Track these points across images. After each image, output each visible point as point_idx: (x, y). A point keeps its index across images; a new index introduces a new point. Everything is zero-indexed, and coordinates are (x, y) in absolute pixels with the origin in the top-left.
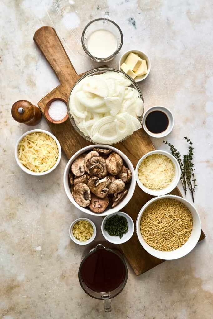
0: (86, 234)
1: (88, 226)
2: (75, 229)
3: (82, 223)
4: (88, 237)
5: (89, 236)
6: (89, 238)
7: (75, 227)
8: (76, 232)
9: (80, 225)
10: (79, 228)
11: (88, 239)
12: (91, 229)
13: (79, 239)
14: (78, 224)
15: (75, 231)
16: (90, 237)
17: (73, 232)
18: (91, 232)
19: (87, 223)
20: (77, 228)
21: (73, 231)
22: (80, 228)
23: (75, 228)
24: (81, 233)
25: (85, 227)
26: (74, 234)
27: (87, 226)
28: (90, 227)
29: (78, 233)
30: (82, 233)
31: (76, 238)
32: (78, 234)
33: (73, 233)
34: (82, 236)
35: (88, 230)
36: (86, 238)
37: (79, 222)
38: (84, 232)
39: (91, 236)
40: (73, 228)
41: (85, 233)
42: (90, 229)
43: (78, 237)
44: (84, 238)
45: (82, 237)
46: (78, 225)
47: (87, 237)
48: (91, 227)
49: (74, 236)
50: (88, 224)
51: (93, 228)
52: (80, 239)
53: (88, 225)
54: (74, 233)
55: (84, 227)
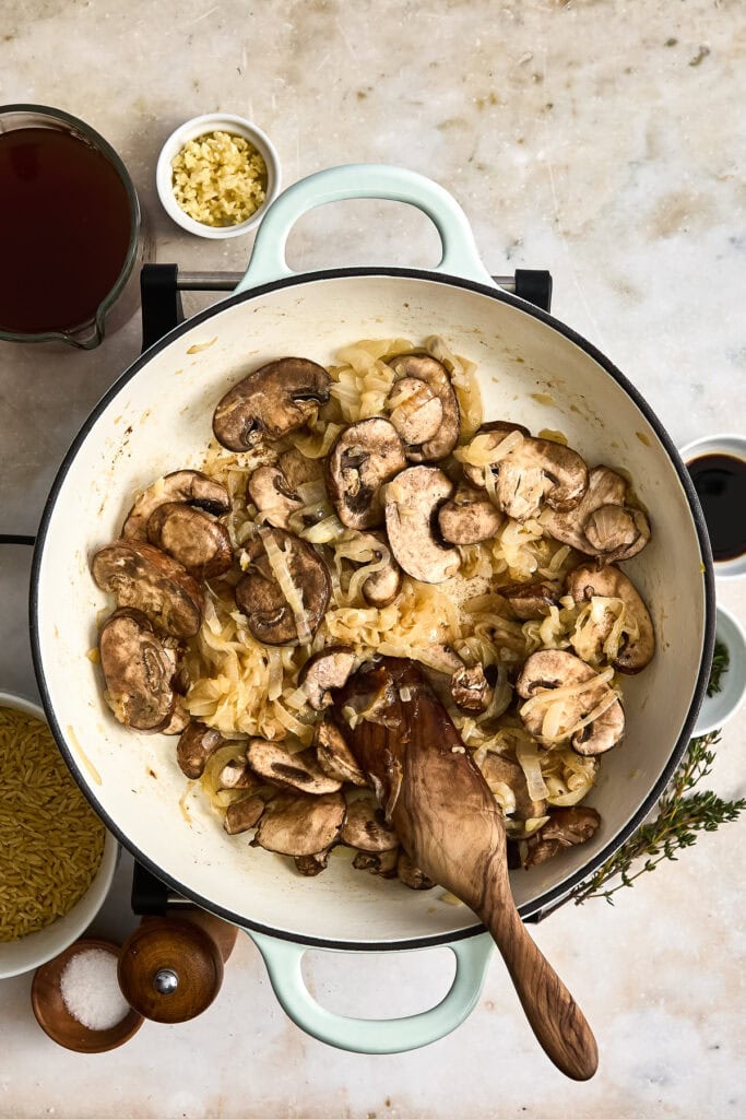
0: (200, 184)
1: (223, 213)
2: (246, 153)
3: (253, 195)
4: (182, 178)
5: (183, 189)
6: (174, 181)
7: (255, 159)
8: (234, 149)
9: (250, 181)
10: (244, 172)
11: (175, 173)
12: (206, 214)
13: (200, 144)
14: (256, 180)
15: (240, 151)
16: (177, 189)
17: (242, 141)
18: (193, 206)
19: (239, 217)
20: (247, 168)
21: (246, 141)
22: (240, 175)
23: (249, 158)
24: (220, 165)
25: (230, 195)
26: (232, 136)
27: (229, 208)
28: (215, 218)
29: (227, 155)
30: (216, 171)
31: (210, 135)
32: (224, 150)
33: (241, 137)
34: (204, 163)
35: (209, 201)
36: (184, 168)
37: (264, 189)
38: (214, 181)
39: (181, 194)
40: (256, 153)
41: (207, 182)
42: (208, 211)
43: (210, 140)
44: (190, 162)
45: (201, 159)
46: (255, 175)
47: (184, 176)
48: (211, 219)
49: (223, 132)
50: (233, 217)
51: (202, 222)
52: (197, 146)
53: (229, 213)
54: (236, 139)
55: (232, 191)
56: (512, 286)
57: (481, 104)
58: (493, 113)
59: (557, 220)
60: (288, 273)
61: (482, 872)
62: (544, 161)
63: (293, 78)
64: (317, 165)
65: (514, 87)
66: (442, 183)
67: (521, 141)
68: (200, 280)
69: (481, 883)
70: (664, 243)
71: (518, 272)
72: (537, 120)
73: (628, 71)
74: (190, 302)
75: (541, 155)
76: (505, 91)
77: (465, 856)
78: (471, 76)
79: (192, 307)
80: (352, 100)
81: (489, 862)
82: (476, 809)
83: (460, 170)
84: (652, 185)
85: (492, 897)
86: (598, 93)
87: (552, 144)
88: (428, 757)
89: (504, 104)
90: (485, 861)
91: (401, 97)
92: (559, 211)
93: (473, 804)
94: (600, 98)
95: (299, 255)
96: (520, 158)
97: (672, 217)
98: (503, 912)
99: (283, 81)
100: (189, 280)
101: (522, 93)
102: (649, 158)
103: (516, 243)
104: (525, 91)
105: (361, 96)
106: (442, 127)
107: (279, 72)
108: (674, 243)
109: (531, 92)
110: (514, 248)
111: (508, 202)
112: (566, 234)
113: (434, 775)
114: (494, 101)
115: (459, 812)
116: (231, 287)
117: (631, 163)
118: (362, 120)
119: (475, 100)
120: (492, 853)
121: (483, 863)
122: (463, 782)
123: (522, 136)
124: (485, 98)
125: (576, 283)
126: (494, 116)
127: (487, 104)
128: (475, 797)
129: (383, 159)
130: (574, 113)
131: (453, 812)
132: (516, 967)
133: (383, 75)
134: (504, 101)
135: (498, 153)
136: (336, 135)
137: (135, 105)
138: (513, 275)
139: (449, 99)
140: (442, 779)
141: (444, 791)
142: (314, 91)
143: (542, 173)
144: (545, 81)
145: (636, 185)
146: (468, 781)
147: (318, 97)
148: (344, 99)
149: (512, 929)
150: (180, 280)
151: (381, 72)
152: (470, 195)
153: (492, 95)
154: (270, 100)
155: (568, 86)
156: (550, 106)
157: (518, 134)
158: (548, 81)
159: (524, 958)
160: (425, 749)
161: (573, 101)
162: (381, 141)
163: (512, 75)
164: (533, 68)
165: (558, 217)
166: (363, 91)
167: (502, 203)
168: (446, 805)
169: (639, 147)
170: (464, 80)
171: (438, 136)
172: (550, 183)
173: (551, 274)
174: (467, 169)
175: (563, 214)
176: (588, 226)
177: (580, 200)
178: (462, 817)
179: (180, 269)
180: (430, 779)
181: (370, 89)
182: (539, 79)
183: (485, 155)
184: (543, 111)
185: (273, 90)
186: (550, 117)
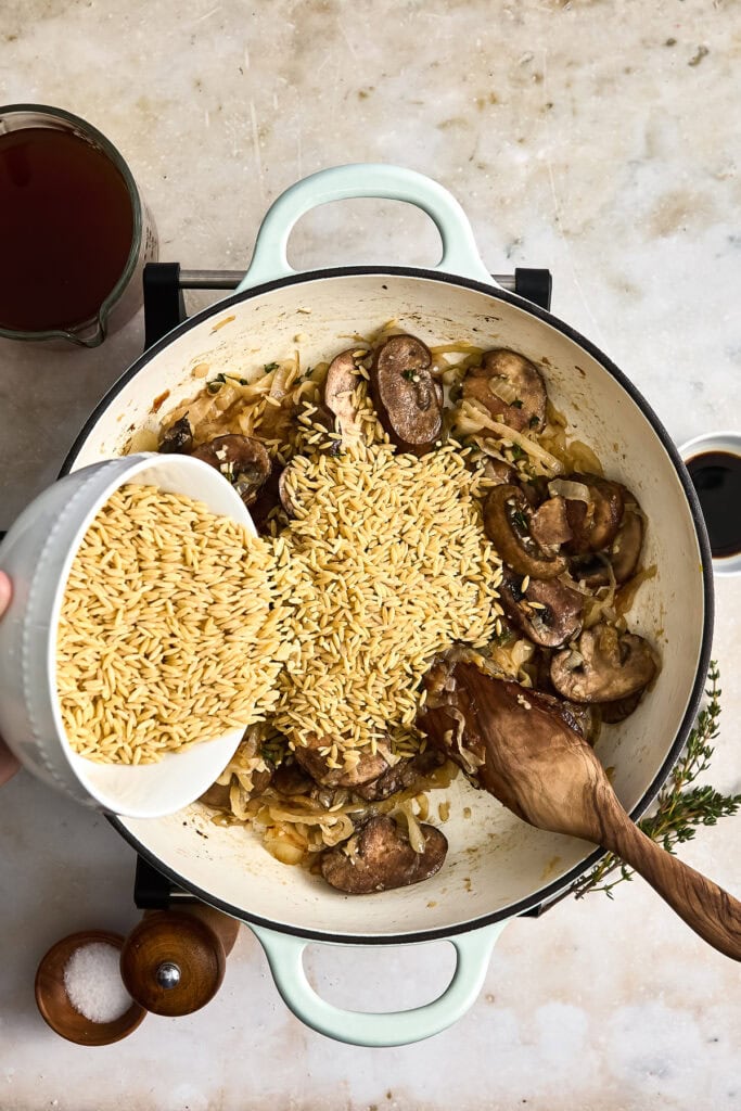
56: (512, 285)
57: (481, 104)
58: (494, 113)
59: (557, 219)
60: (290, 272)
61: (591, 805)
62: (544, 161)
63: (295, 78)
64: (319, 164)
65: (515, 87)
66: (443, 182)
67: (521, 141)
68: (202, 279)
69: (595, 816)
70: (663, 241)
71: (518, 270)
72: (537, 120)
73: (628, 71)
74: (193, 301)
75: (541, 154)
76: (505, 91)
77: (570, 795)
78: (472, 75)
79: (194, 305)
80: (354, 100)
81: (594, 794)
82: (563, 750)
83: (460, 170)
84: (651, 184)
85: (609, 823)
86: (598, 93)
87: (552, 143)
88: (500, 719)
89: (505, 104)
90: (590, 792)
91: (402, 98)
92: (559, 210)
93: (559, 746)
94: (600, 98)
95: (301, 254)
96: (520, 157)
97: (672, 215)
98: (625, 834)
99: (285, 81)
100: (191, 279)
101: (522, 93)
102: (649, 157)
103: (516, 242)
104: (525, 91)
105: (362, 95)
106: (443, 126)
107: (281, 72)
108: (673, 241)
109: (531, 92)
110: (515, 246)
111: (508, 201)
112: (566, 232)
113: (512, 733)
114: (494, 100)
115: (550, 758)
116: (233, 286)
117: (630, 163)
118: (363, 119)
119: (475, 100)
120: (594, 783)
121: (590, 796)
122: (541, 728)
123: (522, 136)
124: (486, 97)
125: (576, 282)
126: (494, 115)
127: (487, 103)
128: (558, 738)
129: (385, 159)
130: (574, 112)
131: (542, 760)
132: (658, 881)
133: (384, 75)
134: (504, 100)
135: (499, 152)
136: (338, 135)
137: (138, 105)
138: (513, 273)
139: (450, 99)
140: (520, 733)
141: (526, 743)
142: (316, 91)
143: (542, 172)
144: (545, 81)
145: (636, 184)
146: (545, 726)
147: (320, 97)
148: (346, 98)
149: (641, 847)
150: (183, 278)
151: (383, 72)
152: (471, 194)
153: (492, 95)
154: (272, 99)
155: (568, 86)
156: (551, 105)
157: (518, 133)
158: (548, 80)
159: (662, 869)
160: (494, 712)
161: (573, 100)
162: (383, 139)
163: (512, 74)
164: (533, 67)
165: (558, 216)
166: (364, 91)
167: (502, 201)
168: (534, 756)
169: (638, 146)
170: (465, 79)
171: (439, 135)
172: (550, 183)
173: (551, 273)
174: (468, 169)
175: (563, 213)
176: (588, 225)
177: (580, 200)
178: (554, 761)
179: (182, 268)
180: (510, 737)
181: (371, 88)
182: (539, 78)
183: (485, 155)
184: (543, 111)
185: (275, 90)
186: (550, 117)
